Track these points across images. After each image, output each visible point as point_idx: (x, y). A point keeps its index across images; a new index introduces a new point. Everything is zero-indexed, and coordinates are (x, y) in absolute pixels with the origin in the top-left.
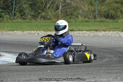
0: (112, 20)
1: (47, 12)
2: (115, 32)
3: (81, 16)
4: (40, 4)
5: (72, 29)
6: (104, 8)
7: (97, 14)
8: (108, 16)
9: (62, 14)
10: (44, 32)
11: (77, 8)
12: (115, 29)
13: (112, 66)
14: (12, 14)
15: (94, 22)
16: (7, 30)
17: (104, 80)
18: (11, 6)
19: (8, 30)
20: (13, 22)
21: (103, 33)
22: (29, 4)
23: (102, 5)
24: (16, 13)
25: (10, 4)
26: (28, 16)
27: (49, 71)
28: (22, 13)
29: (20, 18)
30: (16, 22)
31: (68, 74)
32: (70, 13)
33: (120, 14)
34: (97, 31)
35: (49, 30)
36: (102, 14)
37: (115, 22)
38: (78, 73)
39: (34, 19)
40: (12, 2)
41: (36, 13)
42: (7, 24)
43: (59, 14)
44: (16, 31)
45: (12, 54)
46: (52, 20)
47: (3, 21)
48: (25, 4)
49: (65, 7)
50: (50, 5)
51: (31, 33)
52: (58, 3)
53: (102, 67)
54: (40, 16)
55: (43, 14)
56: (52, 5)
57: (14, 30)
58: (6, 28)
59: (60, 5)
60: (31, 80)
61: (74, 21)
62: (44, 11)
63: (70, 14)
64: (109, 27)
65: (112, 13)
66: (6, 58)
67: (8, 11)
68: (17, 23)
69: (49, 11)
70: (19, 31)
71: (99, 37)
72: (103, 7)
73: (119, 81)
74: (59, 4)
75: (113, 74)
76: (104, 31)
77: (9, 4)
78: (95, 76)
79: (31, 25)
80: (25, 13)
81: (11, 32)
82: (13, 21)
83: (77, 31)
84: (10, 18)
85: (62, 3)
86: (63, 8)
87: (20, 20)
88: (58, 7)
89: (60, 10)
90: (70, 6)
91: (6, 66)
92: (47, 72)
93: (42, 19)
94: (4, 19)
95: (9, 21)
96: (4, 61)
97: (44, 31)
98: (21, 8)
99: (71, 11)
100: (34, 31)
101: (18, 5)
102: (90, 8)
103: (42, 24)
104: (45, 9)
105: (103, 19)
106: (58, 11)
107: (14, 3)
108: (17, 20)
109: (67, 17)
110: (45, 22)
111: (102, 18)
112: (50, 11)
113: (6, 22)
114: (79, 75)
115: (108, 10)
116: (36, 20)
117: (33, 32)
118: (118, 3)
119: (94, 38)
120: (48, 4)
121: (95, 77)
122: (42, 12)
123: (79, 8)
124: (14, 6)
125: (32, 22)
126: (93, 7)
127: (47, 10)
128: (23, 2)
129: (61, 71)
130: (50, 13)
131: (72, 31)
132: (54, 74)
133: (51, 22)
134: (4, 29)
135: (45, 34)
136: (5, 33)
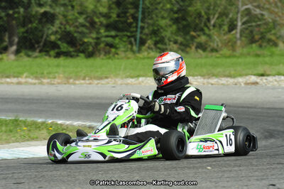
1: (209, 36)
4: (195, 18)
5: (263, 72)
9: (243, 39)
10: (202, 80)
14: (135, 40)
16: (124, 76)
18: (134, 25)
19: (127, 77)
20: (137, 58)
22: (172, 19)
24: (144, 37)
25: (132, 20)
26: (169, 45)
27: (209, 168)
29: (152, 49)
30: (144, 58)
31: (250, 174)
32: (260, 36)
35: (213, 75)
38: (273, 172)
39: (182, 51)
40: (137, 15)
41: (188, 37)
42: (124, 63)
43: (236, 38)
44: (144, 78)
46: (221, 52)
47: (116, 56)
48: (163, 18)
49: (249, 25)
50: (218, 18)
52: (235, 17)
54: (195, 44)
55: (203, 39)
56: (220, 20)
57: (138, 76)
58: (121, 72)
59: (239, 19)
61: (269, 54)
62: (204, 34)
63: (261, 39)
67: (129, 34)
68: (146, 61)
69: (213, 33)
70: (149, 78)
74: (237, 18)
77: (129, 21)
80: (163, 37)
81: (133, 80)
82: (138, 55)
83: (274, 75)
84: (131, 48)
85: (242, 16)
86: (244, 26)
87: (152, 54)
88: (235, 23)
89: (238, 31)
90: (260, 20)
92: (204, 170)
93: (200, 51)
94: (119, 52)
95: (129, 56)
97: (202, 76)
98: (156, 28)
99: (262, 33)
103: (199, 61)
104: (205, 29)
106: (234, 32)
107: (140, 16)
108: (146, 54)
109: (254, 45)
110: (206, 57)
112: (216, 33)
113: (122, 58)
114: (274, 177)
116: (187, 53)
120: (211, 17)
122: (199, 36)
124: (140, 24)
128: (160, 15)
129: (236, 168)
130: (217, 38)
131: (262, 75)
132: (220, 175)
133: (218, 55)
134: (119, 74)
135: (204, 84)
136: (119, 82)
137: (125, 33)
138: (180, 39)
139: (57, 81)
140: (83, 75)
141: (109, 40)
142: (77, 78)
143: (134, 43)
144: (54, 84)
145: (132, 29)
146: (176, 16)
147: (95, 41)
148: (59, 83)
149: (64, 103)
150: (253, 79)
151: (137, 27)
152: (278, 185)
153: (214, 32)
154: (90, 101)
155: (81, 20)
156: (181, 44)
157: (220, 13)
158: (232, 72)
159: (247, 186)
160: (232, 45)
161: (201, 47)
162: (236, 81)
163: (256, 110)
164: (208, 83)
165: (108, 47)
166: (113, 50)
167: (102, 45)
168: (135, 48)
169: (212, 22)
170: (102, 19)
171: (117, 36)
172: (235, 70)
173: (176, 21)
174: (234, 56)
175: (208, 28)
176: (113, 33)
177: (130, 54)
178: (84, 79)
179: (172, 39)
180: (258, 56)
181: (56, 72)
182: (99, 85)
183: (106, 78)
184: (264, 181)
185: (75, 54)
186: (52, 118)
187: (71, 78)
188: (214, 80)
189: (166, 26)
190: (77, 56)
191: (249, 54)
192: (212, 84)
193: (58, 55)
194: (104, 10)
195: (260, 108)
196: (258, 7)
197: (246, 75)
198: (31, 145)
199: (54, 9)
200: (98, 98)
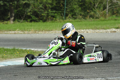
1: (95, 12)
4: (89, 4)
5: (118, 27)
9: (109, 13)
10: (92, 31)
14: (64, 14)
16: (59, 29)
24: (67, 13)
26: (78, 16)
27: (96, 68)
31: (113, 70)
35: (97, 29)
39: (83, 18)
40: (64, 4)
41: (86, 13)
42: (59, 24)
46: (100, 19)
47: (56, 21)
48: (75, 4)
49: (112, 7)
50: (98, 4)
51: (80, 32)
54: (89, 16)
55: (92, 13)
58: (58, 28)
59: (107, 5)
62: (93, 11)
63: (117, 13)
67: (61, 12)
74: (107, 4)
77: (61, 6)
79: (81, 24)
80: (75, 13)
82: (65, 20)
84: (62, 18)
85: (109, 3)
86: (109, 8)
87: (71, 20)
88: (106, 6)
89: (107, 9)
90: (116, 5)
92: (94, 69)
93: (91, 18)
94: (57, 20)
95: (61, 21)
97: (92, 29)
98: (72, 9)
99: (117, 10)
100: (83, 29)
103: (91, 22)
104: (93, 9)
106: (105, 10)
108: (68, 20)
109: (114, 16)
110: (94, 21)
113: (58, 22)
116: (86, 19)
117: (83, 31)
120: (96, 4)
122: (90, 12)
124: (65, 7)
125: (81, 21)
128: (74, 3)
129: (107, 68)
130: (98, 13)
131: (118, 28)
132: (101, 70)
133: (99, 20)
134: (57, 29)
135: (93, 32)
136: (57, 32)
137: (59, 11)
138: (82, 13)
139: (31, 32)
140: (42, 29)
141: (53, 14)
142: (39, 30)
143: (63, 15)
144: (30, 33)
145: (62, 10)
146: (81, 3)
147: (47, 15)
148: (32, 33)
149: (34, 41)
150: (114, 30)
151: (64, 9)
153: (97, 11)
154: (45, 40)
155: (41, 6)
156: (83, 15)
157: (99, 2)
158: (105, 27)
159: (112, 75)
160: (105, 15)
161: (91, 16)
162: (106, 31)
163: (115, 43)
164: (95, 32)
165: (52, 18)
166: (54, 19)
167: (50, 17)
168: (64, 18)
169: (96, 6)
170: (50, 5)
171: (56, 13)
172: (106, 26)
173: (81, 6)
174: (106, 20)
175: (94, 9)
176: (54, 11)
177: (61, 20)
178: (42, 31)
179: (79, 14)
180: (116, 20)
181: (31, 28)
182: (49, 33)
183: (52, 30)
185: (39, 20)
186: (29, 48)
187: (37, 31)
188: (97, 31)
189: (77, 8)
190: (39, 21)
191: (112, 19)
192: (96, 32)
193: (31, 21)
194: (50, 2)
195: (117, 42)
197: (111, 28)
198: (20, 59)
199: (29, 2)
200: (48, 39)
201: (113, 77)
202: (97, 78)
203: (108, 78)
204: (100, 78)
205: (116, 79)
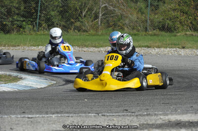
0: (168, 34)
1: (82, 22)
2: (173, 49)
3: (128, 28)
4: (73, 11)
6: (158, 18)
7: (149, 25)
8: (164, 28)
9: (103, 24)
10: (78, 48)
11: (122, 17)
12: (173, 46)
13: (170, 95)
14: (36, 23)
15: (145, 35)
17: (160, 113)
18: (35, 14)
19: (31, 46)
20: (37, 34)
21: (157, 50)
22: (58, 11)
23: (155, 14)
24: (41, 22)
25: (34, 11)
27: (86, 100)
28: (50, 23)
29: (46, 29)
30: (41, 35)
31: (111, 104)
32: (113, 23)
33: (179, 26)
34: (148, 47)
35: (85, 46)
36: (156, 25)
37: (173, 36)
38: (125, 103)
39: (65, 31)
40: (37, 8)
41: (68, 23)
42: (29, 37)
43: (98, 24)
44: (42, 47)
45: (36, 77)
46: (89, 32)
47: (24, 33)
48: (53, 10)
49: (107, 16)
50: (87, 12)
52: (98, 11)
53: (156, 95)
54: (73, 27)
55: (78, 24)
56: (89, 13)
57: (38, 45)
58: (28, 43)
59: (100, 13)
60: (62, 112)
62: (79, 21)
64: (165, 43)
65: (168, 24)
66: (29, 82)
67: (31, 20)
68: (43, 36)
71: (152, 55)
72: (157, 16)
73: (179, 115)
75: (171, 105)
76: (159, 47)
77: (32, 11)
78: (148, 107)
80: (54, 22)
81: (35, 47)
82: (37, 32)
84: (33, 29)
85: (102, 10)
86: (103, 17)
88: (98, 15)
89: (100, 19)
91: (28, 92)
92: (83, 101)
93: (76, 31)
94: (26, 31)
95: (32, 33)
96: (26, 86)
97: (78, 46)
98: (48, 17)
99: (115, 21)
101: (44, 12)
102: (139, 17)
103: (76, 37)
104: (79, 17)
105: (157, 32)
106: (97, 20)
107: (39, 9)
108: (42, 32)
109: (110, 29)
110: (80, 35)
111: (155, 31)
113: (28, 35)
115: (163, 19)
116: (68, 32)
118: (177, 10)
119: (146, 56)
120: (83, 11)
121: (148, 109)
122: (75, 22)
123: (125, 17)
124: (39, 14)
126: (144, 15)
127: (82, 19)
128: (51, 8)
129: (102, 101)
130: (87, 23)
132: (93, 104)
133: (87, 34)
134: (26, 44)
135: (79, 51)
136: (27, 49)
140: (4, 44)
143: (35, 25)
146: (61, 9)
147: (10, 23)
152: (129, 110)
153: (85, 20)
157: (88, 8)
158: (97, 44)
160: (97, 29)
162: (99, 50)
164: (82, 50)
165: (18, 28)
166: (22, 29)
167: (15, 26)
169: (84, 14)
171: (24, 21)
172: (99, 43)
173: (61, 13)
174: (98, 35)
176: (22, 19)
178: (4, 46)
182: (14, 50)
183: (18, 46)
184: (120, 108)
188: (85, 49)
189: (55, 15)
192: (84, 51)
196: (112, 5)
197: (106, 46)
201: (113, 113)
202: (89, 113)
203: (105, 114)
204: (93, 113)
205: (117, 115)
